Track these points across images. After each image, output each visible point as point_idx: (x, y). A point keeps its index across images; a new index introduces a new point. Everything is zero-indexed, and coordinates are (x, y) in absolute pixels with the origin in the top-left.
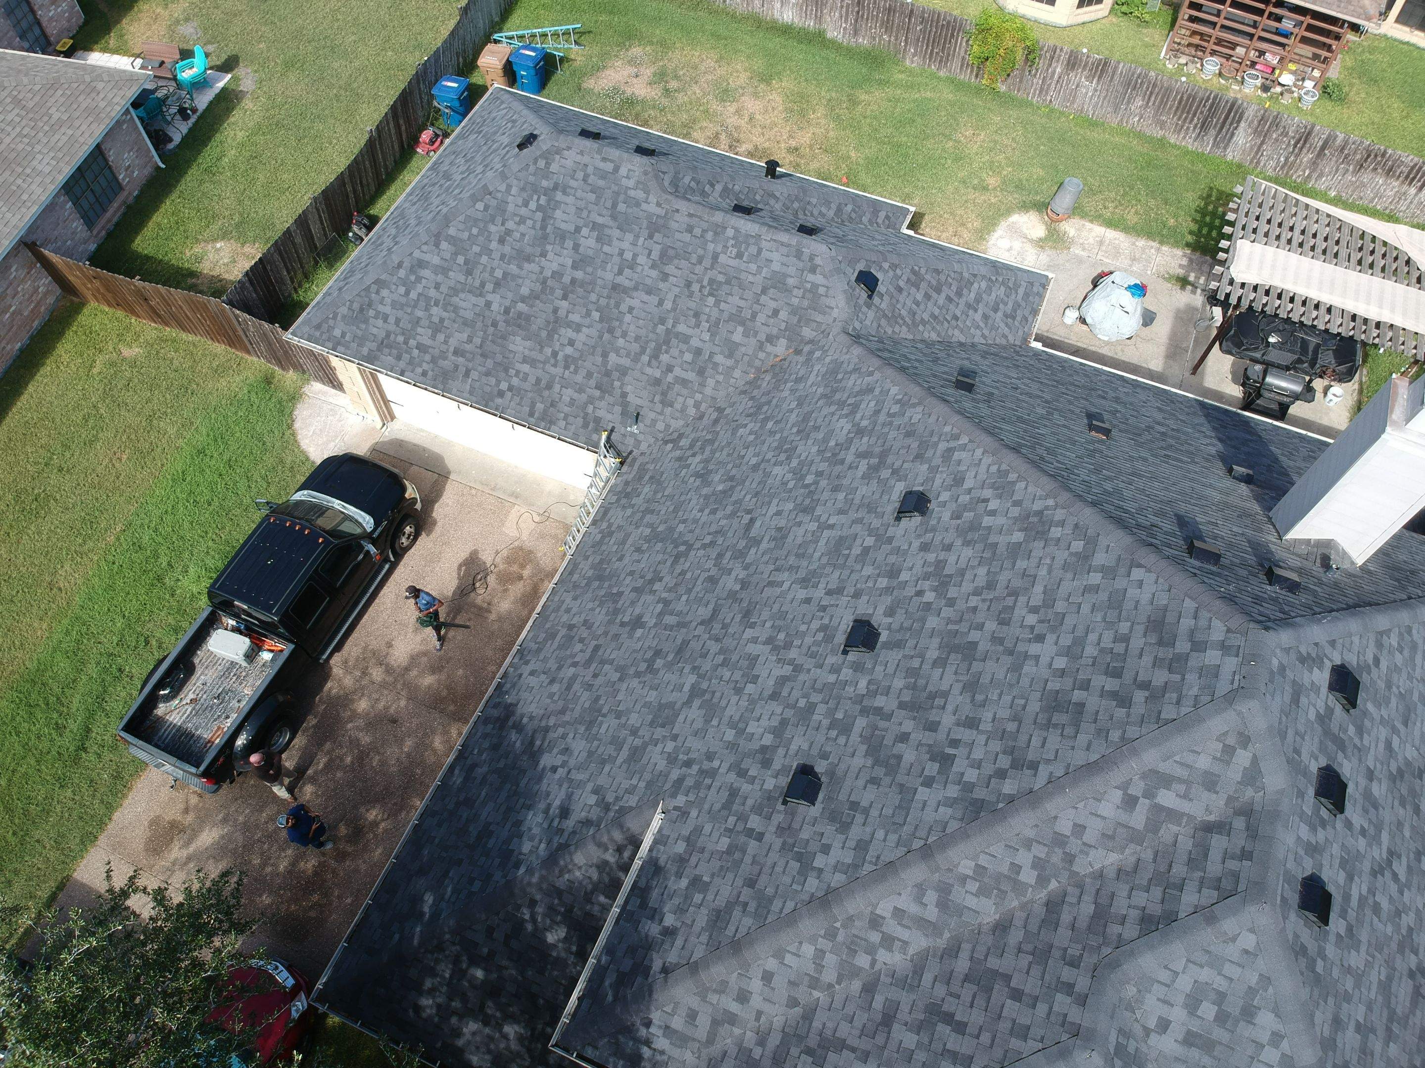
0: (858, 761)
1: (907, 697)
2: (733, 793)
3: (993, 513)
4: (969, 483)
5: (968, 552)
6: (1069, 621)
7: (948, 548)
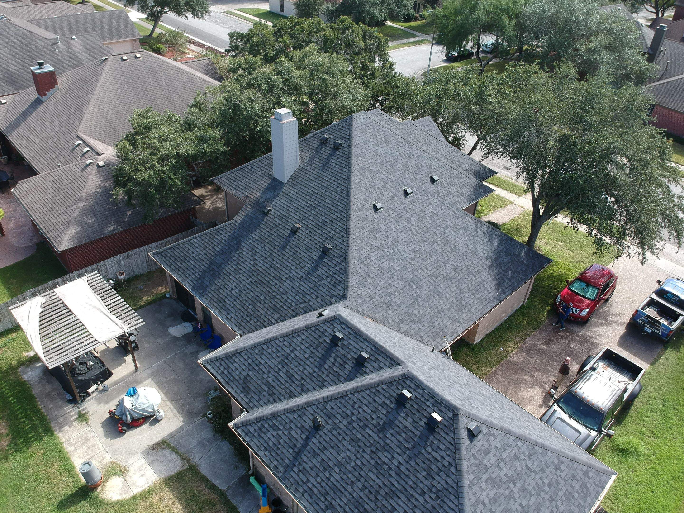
0: (422, 172)
1: (407, 172)
3: (366, 184)
4: (364, 196)
5: (377, 183)
6: (374, 149)
7: (378, 188)
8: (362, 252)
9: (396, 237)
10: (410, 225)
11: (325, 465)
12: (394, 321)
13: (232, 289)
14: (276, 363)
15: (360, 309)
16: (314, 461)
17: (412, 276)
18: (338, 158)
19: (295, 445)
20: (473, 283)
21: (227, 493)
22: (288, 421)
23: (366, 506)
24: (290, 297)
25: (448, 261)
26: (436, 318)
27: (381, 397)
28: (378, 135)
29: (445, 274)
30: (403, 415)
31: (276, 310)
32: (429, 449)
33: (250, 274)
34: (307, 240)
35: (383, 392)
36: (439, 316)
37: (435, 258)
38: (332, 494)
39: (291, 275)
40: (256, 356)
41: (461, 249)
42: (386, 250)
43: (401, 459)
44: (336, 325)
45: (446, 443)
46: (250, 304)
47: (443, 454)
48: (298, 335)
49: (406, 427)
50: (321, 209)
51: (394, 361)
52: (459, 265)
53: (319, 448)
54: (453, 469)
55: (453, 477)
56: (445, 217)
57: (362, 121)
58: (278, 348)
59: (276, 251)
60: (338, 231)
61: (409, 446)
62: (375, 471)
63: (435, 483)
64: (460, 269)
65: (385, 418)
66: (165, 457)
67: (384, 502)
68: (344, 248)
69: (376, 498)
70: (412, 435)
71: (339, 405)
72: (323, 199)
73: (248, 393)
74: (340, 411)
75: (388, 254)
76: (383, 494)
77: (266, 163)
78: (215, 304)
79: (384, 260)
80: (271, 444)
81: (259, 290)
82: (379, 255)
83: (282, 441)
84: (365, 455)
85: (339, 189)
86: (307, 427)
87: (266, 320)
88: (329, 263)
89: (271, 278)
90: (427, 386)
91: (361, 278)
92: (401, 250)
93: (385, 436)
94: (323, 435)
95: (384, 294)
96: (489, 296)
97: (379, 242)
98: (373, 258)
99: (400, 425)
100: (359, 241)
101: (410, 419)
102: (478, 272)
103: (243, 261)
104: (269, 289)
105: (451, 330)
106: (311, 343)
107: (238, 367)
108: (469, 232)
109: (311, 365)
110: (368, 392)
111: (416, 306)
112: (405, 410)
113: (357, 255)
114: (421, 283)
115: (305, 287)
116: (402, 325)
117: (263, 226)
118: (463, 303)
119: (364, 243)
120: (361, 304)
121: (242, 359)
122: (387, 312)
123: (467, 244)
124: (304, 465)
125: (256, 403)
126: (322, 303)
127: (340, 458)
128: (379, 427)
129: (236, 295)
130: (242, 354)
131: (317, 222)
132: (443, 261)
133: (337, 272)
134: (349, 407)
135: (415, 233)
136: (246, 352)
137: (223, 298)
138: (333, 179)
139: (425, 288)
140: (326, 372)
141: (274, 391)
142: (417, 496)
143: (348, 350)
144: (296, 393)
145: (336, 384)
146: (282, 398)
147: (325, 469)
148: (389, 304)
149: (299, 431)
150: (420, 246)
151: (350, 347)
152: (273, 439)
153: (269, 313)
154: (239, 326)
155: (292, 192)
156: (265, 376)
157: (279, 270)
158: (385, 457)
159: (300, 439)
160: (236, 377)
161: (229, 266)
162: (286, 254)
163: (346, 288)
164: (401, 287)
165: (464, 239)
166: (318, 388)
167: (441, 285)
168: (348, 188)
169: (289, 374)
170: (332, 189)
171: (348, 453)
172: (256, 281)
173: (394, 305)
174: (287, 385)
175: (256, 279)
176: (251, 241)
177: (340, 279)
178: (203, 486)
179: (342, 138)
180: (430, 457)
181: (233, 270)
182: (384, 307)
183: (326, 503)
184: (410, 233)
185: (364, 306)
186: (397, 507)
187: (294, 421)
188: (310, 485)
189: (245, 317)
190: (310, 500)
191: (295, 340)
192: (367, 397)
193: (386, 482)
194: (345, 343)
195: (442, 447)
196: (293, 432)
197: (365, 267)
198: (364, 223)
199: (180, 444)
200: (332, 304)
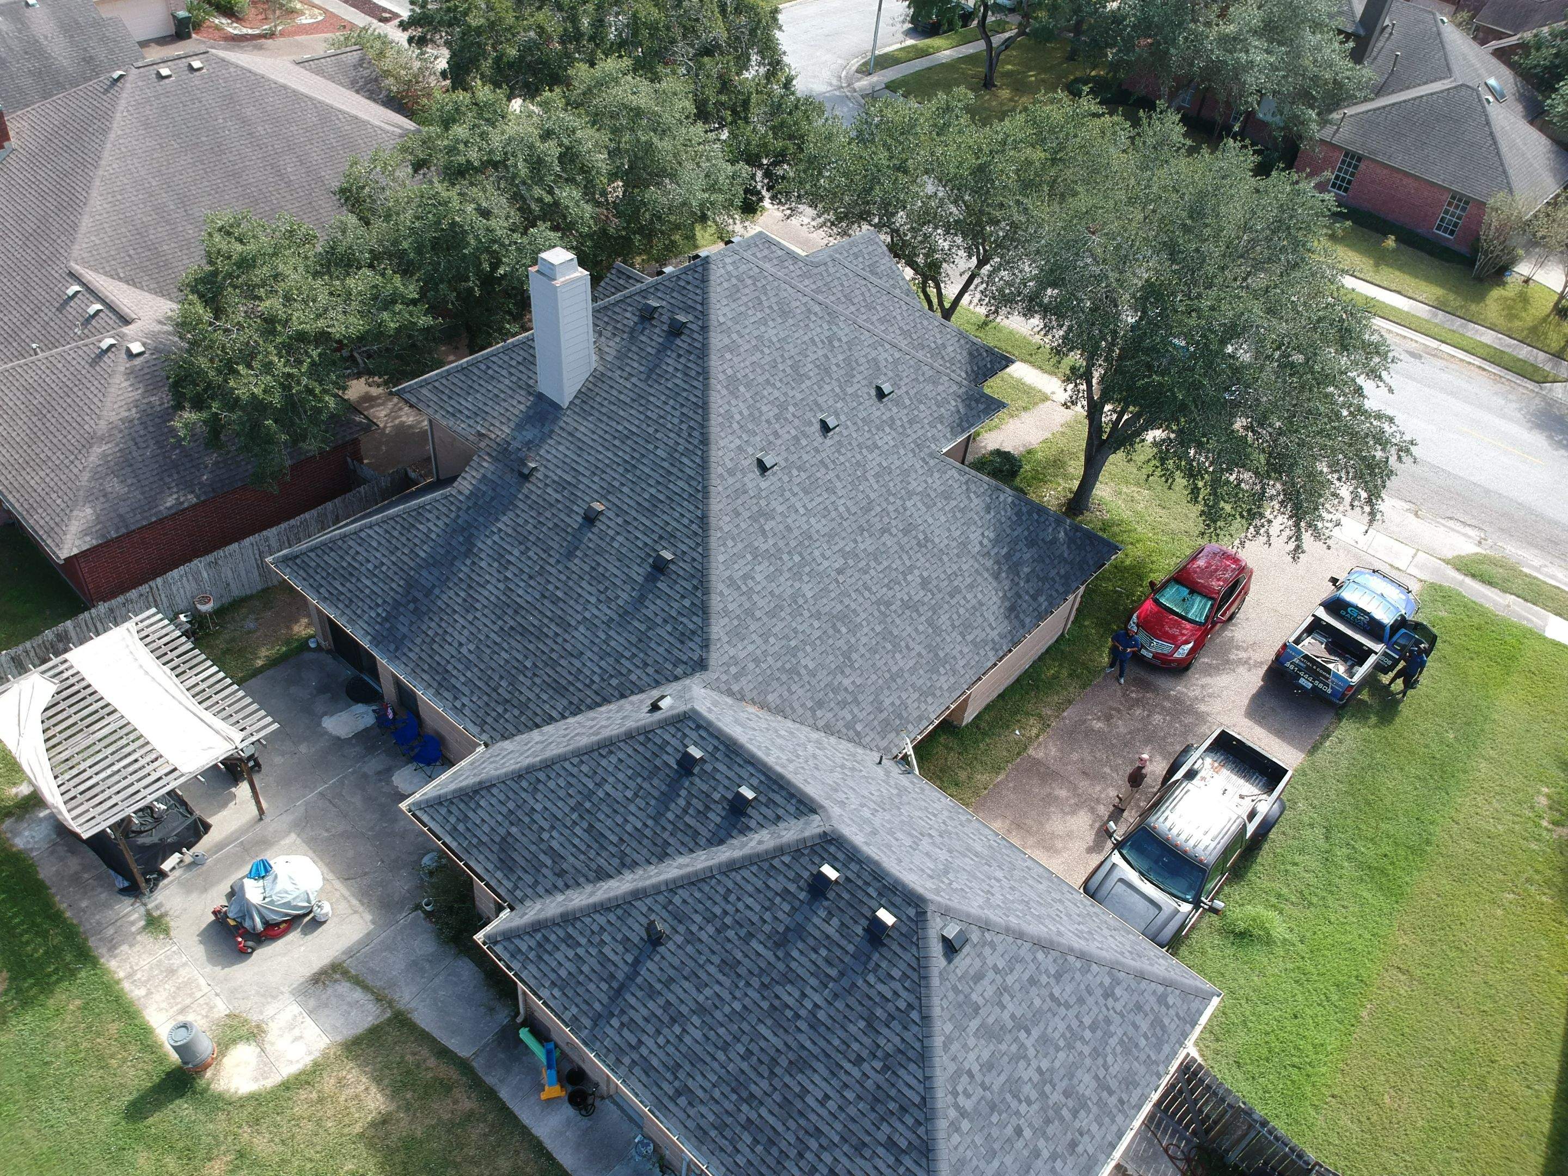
0: (859, 377)
1: (827, 379)
2: (911, 422)
3: (741, 413)
4: (738, 442)
5: (765, 409)
6: (756, 333)
7: (768, 421)
8: (736, 567)
9: (805, 527)
10: (833, 498)
11: (672, 1011)
12: (803, 705)
13: (461, 644)
14: (567, 810)
15: (735, 688)
16: (651, 1004)
17: (839, 607)
18: (680, 356)
19: (612, 976)
20: (962, 611)
21: (474, 1064)
22: (595, 928)
23: (753, 1088)
24: (589, 664)
25: (911, 569)
26: (886, 692)
27: (781, 878)
28: (763, 298)
29: (906, 598)
30: (823, 914)
31: (560, 690)
32: (871, 979)
33: (498, 612)
34: (618, 538)
35: (783, 868)
36: (894, 686)
37: (885, 564)
38: (688, 1067)
39: (587, 615)
40: (524, 795)
41: (937, 540)
42: (785, 557)
43: (818, 999)
44: (687, 731)
45: (903, 966)
46: (501, 677)
47: (897, 986)
48: (611, 752)
49: (828, 937)
50: (647, 470)
51: (805, 805)
52: (934, 575)
53: (660, 981)
54: (915, 1015)
55: (915, 1029)
56: (906, 473)
57: (730, 268)
58: (570, 779)
59: (552, 561)
60: (686, 521)
61: (833, 972)
62: (769, 1022)
63: (882, 1042)
64: (935, 583)
65: (787, 920)
66: (341, 997)
67: (787, 1079)
68: (699, 558)
69: (772, 1072)
70: (839, 952)
71: (698, 895)
72: (651, 447)
73: (511, 869)
74: (700, 907)
75: (790, 564)
76: (785, 1063)
77: (520, 359)
78: (425, 676)
79: (782, 579)
80: (563, 973)
81: (519, 647)
82: (772, 569)
83: (585, 969)
84: (750, 992)
85: (684, 426)
86: (636, 940)
87: (539, 711)
88: (668, 590)
89: (546, 621)
90: (869, 858)
91: (736, 622)
92: (817, 553)
93: (788, 954)
94: (668, 955)
95: (783, 651)
96: (994, 634)
97: (771, 542)
98: (759, 578)
99: (817, 934)
100: (730, 543)
101: (835, 922)
102: (971, 587)
103: (482, 581)
104: (541, 646)
105: (916, 714)
106: (639, 769)
107: (487, 818)
108: (954, 503)
109: (639, 813)
110: (754, 869)
111: (848, 671)
112: (826, 903)
113: (727, 573)
114: (858, 620)
115: (618, 641)
116: (819, 713)
117: (520, 504)
118: (941, 654)
119: (740, 546)
120: (737, 677)
121: (493, 801)
122: (789, 690)
123: (949, 530)
124: (632, 1013)
125: (529, 891)
126: (657, 677)
127: (701, 999)
128: (776, 938)
129: (471, 657)
130: (495, 791)
131: (640, 500)
132: (901, 569)
133: (685, 612)
134: (718, 899)
135: (846, 515)
136: (502, 786)
137: (443, 663)
138: (671, 402)
139: (866, 630)
140: (670, 827)
141: (565, 866)
142: (848, 1066)
143: (713, 783)
144: (611, 870)
145: (692, 851)
146: (581, 880)
147: (673, 1020)
148: (794, 671)
149: (620, 949)
150: (855, 541)
151: (718, 776)
152: (568, 965)
153: (545, 697)
154: (482, 725)
155: (582, 429)
156: (545, 836)
157: (561, 604)
158: (788, 994)
159: (621, 964)
160: (485, 839)
161: (451, 593)
162: (575, 569)
163: (706, 645)
164: (817, 633)
165: (943, 519)
166: (654, 860)
167: (898, 621)
168: (703, 427)
169: (594, 832)
170: (669, 426)
171: (717, 988)
172: (512, 628)
173: (803, 671)
174: (592, 854)
175: (512, 623)
176: (496, 538)
177: (691, 626)
178: (425, 1052)
179: (688, 309)
180: (872, 993)
181: (460, 601)
182: (784, 678)
183: (677, 1084)
184: (834, 514)
185: (744, 681)
186: (811, 1087)
187: (609, 928)
188: (644, 1051)
189: (493, 704)
190: (644, 1078)
191: (604, 762)
192: (753, 879)
193: (790, 1041)
194: (708, 767)
195: (896, 973)
196: (606, 950)
197: (744, 598)
198: (739, 501)
199: (372, 971)
200: (677, 678)
